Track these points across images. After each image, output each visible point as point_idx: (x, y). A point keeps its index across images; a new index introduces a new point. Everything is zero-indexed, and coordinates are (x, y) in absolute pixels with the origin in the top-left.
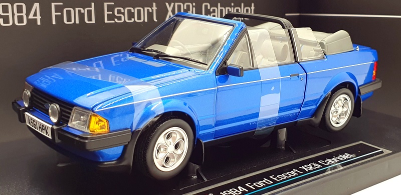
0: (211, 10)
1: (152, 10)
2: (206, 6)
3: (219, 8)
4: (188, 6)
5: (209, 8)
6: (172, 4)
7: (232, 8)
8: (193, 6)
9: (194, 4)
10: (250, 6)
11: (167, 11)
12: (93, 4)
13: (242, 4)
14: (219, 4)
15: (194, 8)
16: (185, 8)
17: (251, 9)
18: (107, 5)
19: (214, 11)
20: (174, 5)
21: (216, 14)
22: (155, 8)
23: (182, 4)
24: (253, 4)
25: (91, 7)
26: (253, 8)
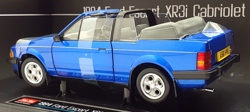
0: (201, 10)
1: (157, 10)
2: (196, 7)
3: (209, 8)
4: (182, 7)
5: (199, 8)
6: (170, 6)
7: (221, 8)
8: (186, 7)
9: (187, 6)
10: (241, 6)
11: (167, 11)
12: (124, 7)
13: (232, 5)
14: (208, 5)
15: (187, 9)
16: (180, 8)
17: (242, 9)
18: (131, 8)
19: (204, 10)
20: (172, 7)
21: (205, 13)
22: (158, 9)
23: (177, 6)
24: (244, 5)
25: (123, 9)
26: (244, 7)
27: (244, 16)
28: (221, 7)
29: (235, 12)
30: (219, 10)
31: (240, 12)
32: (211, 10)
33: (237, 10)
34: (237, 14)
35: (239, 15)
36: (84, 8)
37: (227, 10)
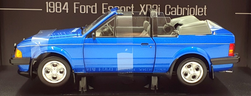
0: (172, 9)
1: (131, 8)
2: (168, 7)
3: (178, 8)
4: (155, 7)
5: (170, 8)
6: (144, 5)
9: (159, 5)
10: (203, 7)
11: (141, 9)
12: (96, 4)
13: (197, 6)
14: (178, 6)
15: (159, 8)
16: (153, 7)
17: (204, 10)
18: (104, 5)
19: (174, 10)
20: (145, 6)
21: (175, 11)
22: (133, 7)
23: (151, 5)
24: (205, 6)
25: (95, 5)
26: (205, 8)
27: (206, 15)
28: (188, 7)
29: (199, 12)
30: (186, 9)
31: (202, 11)
32: (180, 10)
33: (201, 10)
34: (200, 13)
35: (202, 14)
36: (47, 3)
37: (192, 10)
